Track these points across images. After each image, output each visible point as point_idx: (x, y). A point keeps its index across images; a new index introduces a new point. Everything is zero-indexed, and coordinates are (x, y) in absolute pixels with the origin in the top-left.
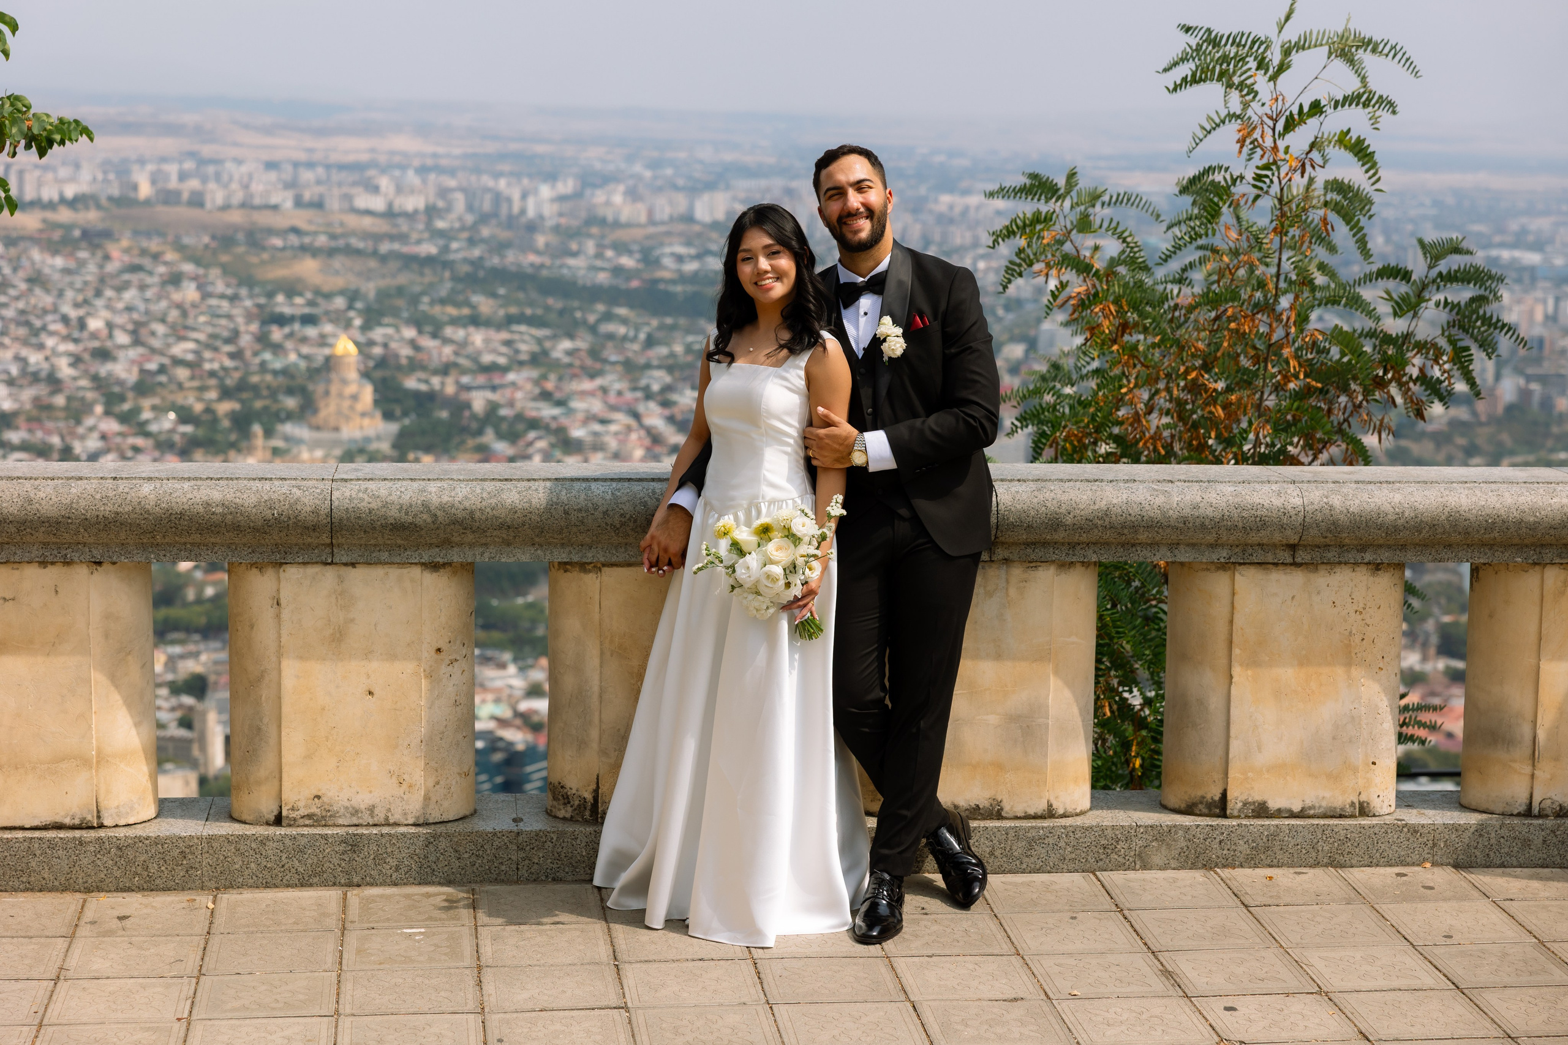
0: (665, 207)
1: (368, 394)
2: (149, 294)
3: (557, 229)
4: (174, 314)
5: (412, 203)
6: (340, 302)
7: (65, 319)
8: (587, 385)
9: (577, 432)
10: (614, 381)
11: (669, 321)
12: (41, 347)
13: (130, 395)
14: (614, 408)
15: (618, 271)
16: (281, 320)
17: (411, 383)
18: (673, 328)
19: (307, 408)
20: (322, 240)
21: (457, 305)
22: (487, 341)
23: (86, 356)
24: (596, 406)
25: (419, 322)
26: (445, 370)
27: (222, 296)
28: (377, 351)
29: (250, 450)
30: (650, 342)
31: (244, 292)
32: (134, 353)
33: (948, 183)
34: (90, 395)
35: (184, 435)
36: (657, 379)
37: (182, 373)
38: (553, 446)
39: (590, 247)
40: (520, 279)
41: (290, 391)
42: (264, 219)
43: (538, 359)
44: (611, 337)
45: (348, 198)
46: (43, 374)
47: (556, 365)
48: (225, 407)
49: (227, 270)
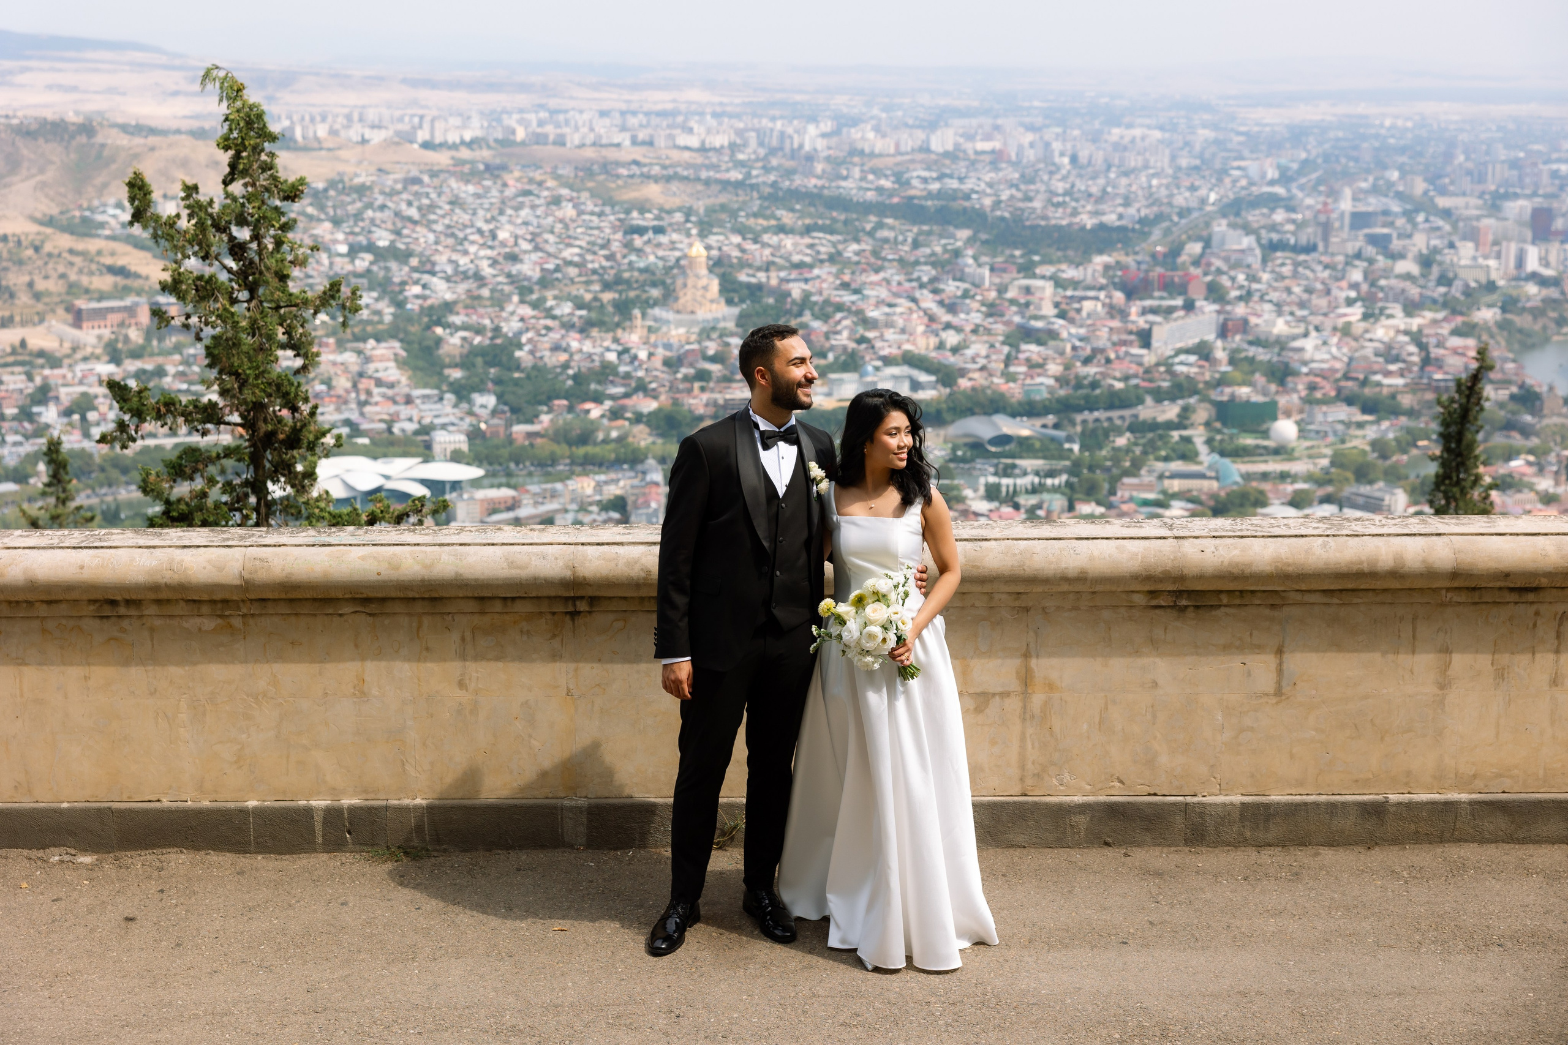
0: (909, 141)
1: (714, 285)
2: (539, 212)
3: (828, 159)
4: (559, 227)
5: (719, 140)
6: (679, 217)
7: (480, 232)
8: (874, 278)
9: (873, 314)
10: (892, 273)
11: (925, 228)
12: (466, 253)
13: (536, 288)
14: (897, 295)
15: (880, 190)
16: (640, 231)
17: (743, 277)
18: (929, 233)
19: (669, 296)
20: (656, 170)
21: (766, 218)
22: (795, 245)
23: (501, 259)
24: (883, 293)
25: (741, 231)
26: (767, 267)
27: (592, 213)
28: (715, 253)
29: (632, 328)
30: (916, 245)
31: (608, 209)
32: (535, 256)
33: (1114, 120)
34: (507, 289)
35: (581, 317)
36: (926, 273)
37: (573, 271)
38: (855, 324)
39: (856, 172)
40: (812, 198)
41: (654, 284)
42: (612, 154)
43: (834, 258)
44: (886, 241)
45: (671, 137)
46: (471, 273)
47: (848, 263)
48: (607, 297)
49: (594, 194)
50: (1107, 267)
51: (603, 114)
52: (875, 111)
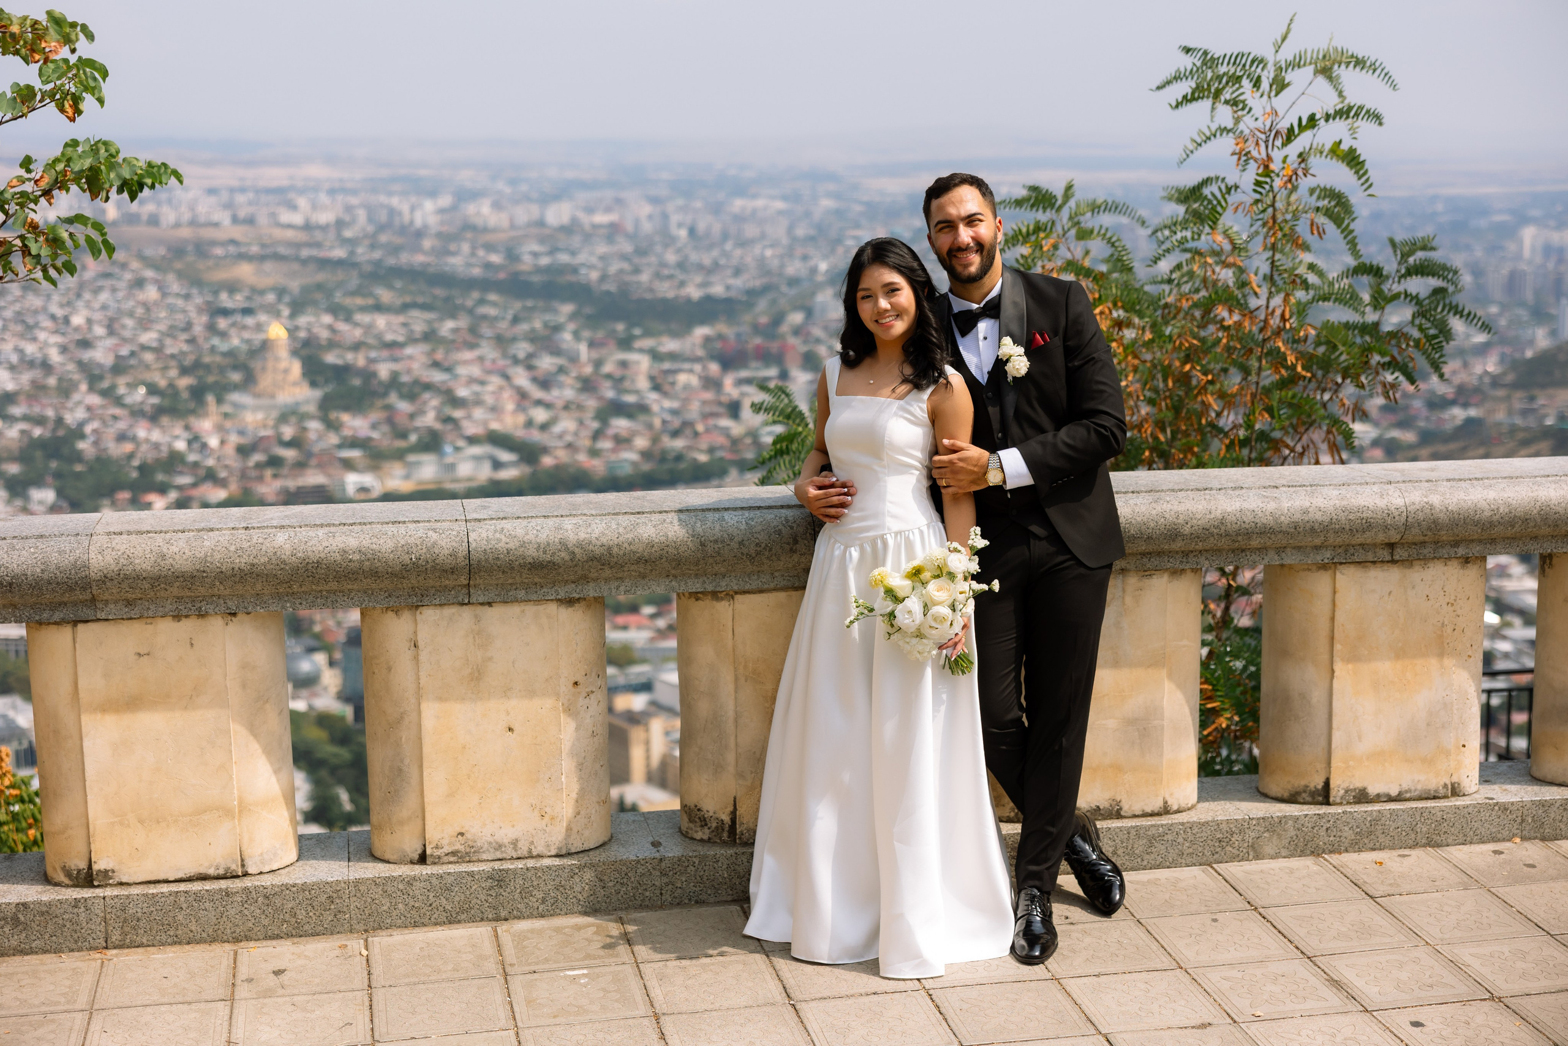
0: (523, 214)
1: (296, 368)
2: (120, 295)
3: (440, 235)
4: (140, 311)
5: (325, 217)
6: (271, 297)
7: (53, 317)
8: (468, 355)
9: (462, 392)
10: (488, 351)
11: (530, 303)
12: (34, 339)
13: (108, 376)
14: (489, 372)
15: (488, 266)
16: (225, 312)
17: (331, 358)
18: (532, 309)
19: (249, 380)
20: (255, 249)
21: (364, 296)
22: (388, 324)
23: (72, 347)
24: (476, 371)
25: (335, 310)
26: (357, 347)
27: (178, 295)
28: (302, 334)
29: (206, 415)
30: (516, 320)
31: (195, 291)
32: (110, 342)
33: (740, 189)
34: (76, 377)
35: (153, 406)
36: (522, 349)
37: (149, 357)
38: (443, 404)
39: (466, 247)
40: (412, 275)
41: (235, 367)
42: (208, 233)
43: (430, 336)
44: (485, 317)
45: (273, 215)
46: (38, 361)
47: (442, 341)
48: (184, 382)
49: (180, 275)
50: (707, 340)
51: (212, 191)
52: (501, 185)
